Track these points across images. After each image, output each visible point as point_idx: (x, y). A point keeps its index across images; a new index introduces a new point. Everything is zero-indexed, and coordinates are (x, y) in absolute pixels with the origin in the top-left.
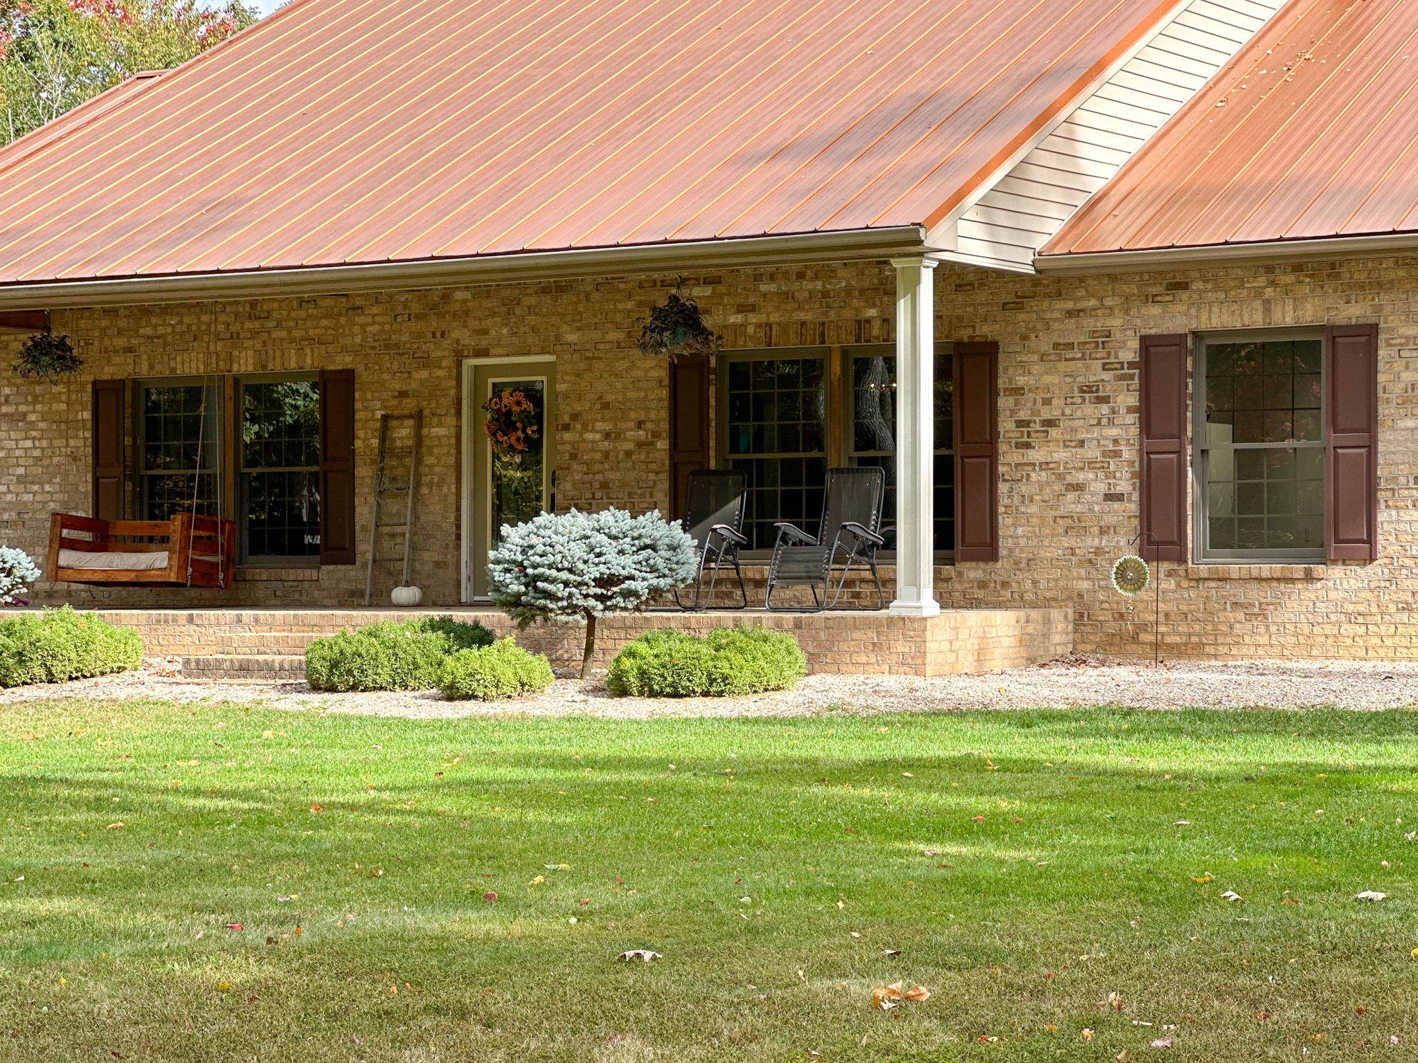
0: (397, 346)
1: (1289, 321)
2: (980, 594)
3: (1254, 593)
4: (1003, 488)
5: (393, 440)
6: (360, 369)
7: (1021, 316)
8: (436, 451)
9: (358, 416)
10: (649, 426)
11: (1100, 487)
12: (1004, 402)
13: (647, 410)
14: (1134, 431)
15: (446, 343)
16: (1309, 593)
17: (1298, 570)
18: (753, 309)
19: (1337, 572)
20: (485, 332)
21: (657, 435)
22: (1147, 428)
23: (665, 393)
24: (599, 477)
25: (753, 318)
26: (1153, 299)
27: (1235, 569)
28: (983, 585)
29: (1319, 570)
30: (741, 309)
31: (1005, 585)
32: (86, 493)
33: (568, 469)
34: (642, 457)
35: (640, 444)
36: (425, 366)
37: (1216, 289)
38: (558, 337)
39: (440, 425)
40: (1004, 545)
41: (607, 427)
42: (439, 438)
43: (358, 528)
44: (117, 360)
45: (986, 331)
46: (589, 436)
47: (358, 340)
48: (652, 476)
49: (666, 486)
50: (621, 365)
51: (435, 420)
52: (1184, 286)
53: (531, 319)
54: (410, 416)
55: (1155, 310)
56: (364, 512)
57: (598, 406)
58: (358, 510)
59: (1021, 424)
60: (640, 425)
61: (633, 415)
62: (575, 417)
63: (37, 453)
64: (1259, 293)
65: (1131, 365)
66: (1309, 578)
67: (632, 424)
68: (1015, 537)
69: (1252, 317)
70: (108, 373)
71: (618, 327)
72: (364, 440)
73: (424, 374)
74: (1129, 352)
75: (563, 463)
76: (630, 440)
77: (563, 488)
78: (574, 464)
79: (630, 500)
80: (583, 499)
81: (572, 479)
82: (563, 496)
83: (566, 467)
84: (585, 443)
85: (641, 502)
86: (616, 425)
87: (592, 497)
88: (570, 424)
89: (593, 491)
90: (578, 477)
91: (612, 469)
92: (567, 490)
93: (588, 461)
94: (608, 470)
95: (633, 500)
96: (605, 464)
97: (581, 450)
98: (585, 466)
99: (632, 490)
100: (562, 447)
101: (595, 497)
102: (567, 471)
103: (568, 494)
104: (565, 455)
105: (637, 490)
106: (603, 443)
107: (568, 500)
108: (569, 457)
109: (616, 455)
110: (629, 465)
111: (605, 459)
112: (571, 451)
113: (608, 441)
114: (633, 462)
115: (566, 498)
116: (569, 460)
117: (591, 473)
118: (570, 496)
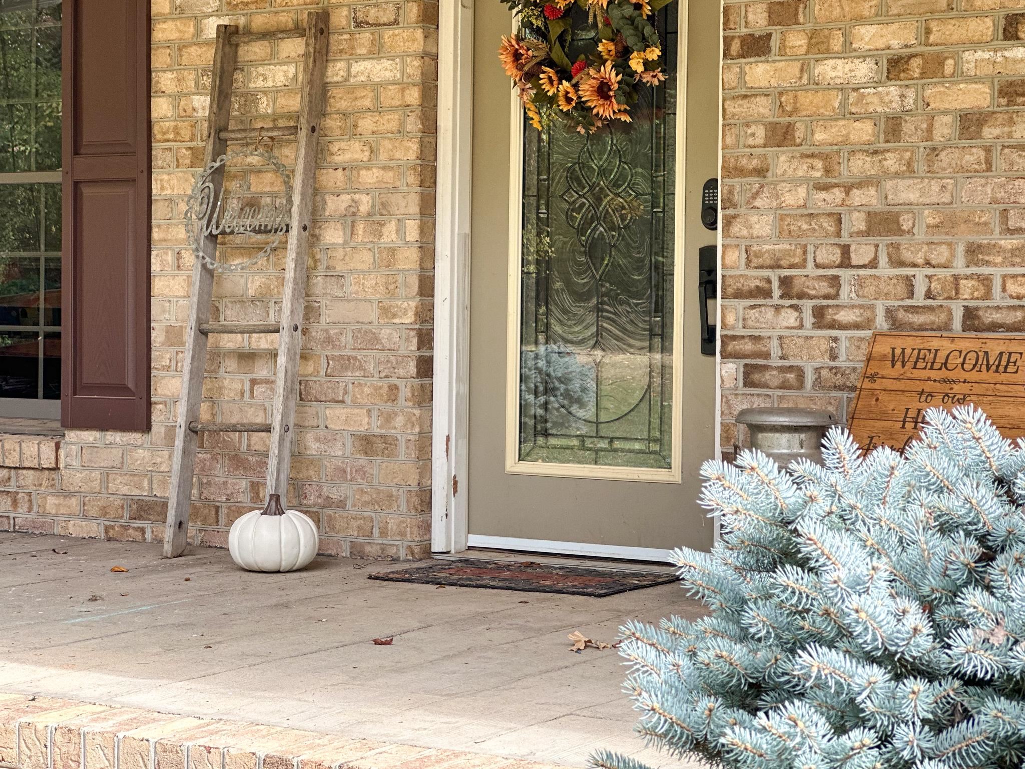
5: (251, 97)
8: (367, 124)
9: (162, 32)
24: (866, 196)
33: (761, 172)
34: (1021, 131)
39: (377, 52)
41: (897, 38)
42: (377, 87)
43: (157, 337)
46: (833, 70)
51: (365, 36)
54: (298, 30)
56: (172, 293)
58: (158, 286)
72: (176, 98)
75: (743, 156)
76: (975, 79)
77: (745, 232)
78: (782, 158)
79: (973, 270)
80: (810, 264)
81: (775, 204)
82: (744, 255)
83: (751, 167)
84: (820, 94)
85: (1014, 276)
86: (928, 32)
87: (839, 260)
88: (769, 36)
89: (845, 239)
90: (794, 197)
91: (910, 171)
92: (758, 237)
93: (827, 149)
94: (897, 175)
95: (985, 270)
96: (888, 155)
97: (804, 113)
98: (819, 164)
99: (982, 237)
100: (741, 106)
101: (849, 258)
102: (756, 179)
103: (759, 248)
104: (749, 131)
105: (1001, 239)
106: (880, 89)
107: (761, 267)
108: (763, 135)
109: (924, 126)
110: (974, 157)
111: (887, 141)
112: (771, 119)
113: (899, 82)
114: (988, 150)
115: (755, 262)
116: (765, 146)
117: (837, 186)
118: (766, 256)
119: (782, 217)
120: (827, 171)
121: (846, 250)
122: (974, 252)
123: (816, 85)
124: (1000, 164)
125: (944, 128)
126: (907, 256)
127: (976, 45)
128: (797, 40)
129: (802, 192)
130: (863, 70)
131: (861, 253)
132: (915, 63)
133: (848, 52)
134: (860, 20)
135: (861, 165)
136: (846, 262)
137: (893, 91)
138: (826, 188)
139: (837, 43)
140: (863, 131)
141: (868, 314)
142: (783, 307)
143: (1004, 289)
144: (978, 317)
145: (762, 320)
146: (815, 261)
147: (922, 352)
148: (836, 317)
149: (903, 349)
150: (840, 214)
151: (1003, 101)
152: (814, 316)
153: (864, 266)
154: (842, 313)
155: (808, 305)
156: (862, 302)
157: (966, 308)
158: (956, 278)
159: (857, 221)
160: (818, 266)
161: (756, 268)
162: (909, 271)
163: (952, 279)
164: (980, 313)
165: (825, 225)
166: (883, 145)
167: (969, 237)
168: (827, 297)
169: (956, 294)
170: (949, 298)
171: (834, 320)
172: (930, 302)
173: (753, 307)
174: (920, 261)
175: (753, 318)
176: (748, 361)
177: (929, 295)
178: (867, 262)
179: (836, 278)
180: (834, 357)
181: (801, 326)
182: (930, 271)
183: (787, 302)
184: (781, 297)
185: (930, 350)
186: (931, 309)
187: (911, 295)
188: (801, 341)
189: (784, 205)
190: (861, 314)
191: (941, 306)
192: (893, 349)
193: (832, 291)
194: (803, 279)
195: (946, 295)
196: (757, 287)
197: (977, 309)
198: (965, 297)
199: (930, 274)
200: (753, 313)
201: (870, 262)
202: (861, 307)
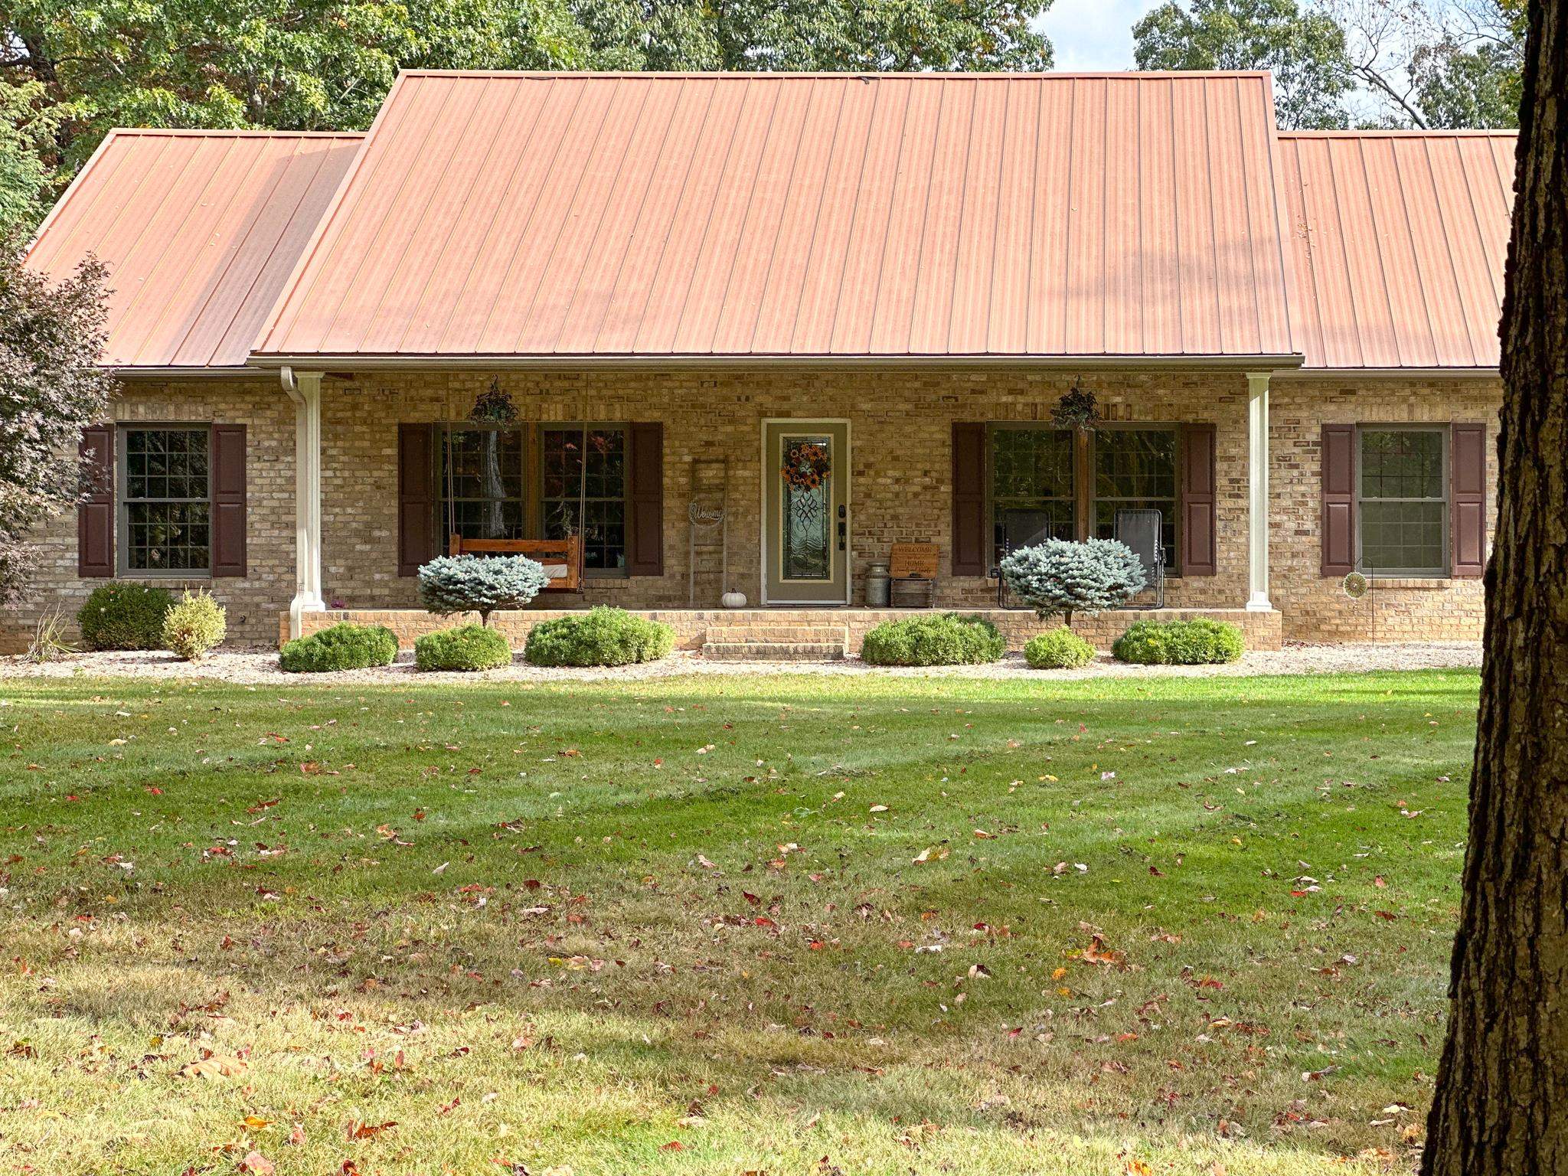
0: (703, 406)
1: (1426, 419)
2: (1202, 598)
3: (1402, 598)
4: (1219, 525)
5: (701, 479)
6: (668, 422)
7: (1233, 407)
9: (666, 459)
10: (934, 474)
11: (1293, 525)
12: (1220, 466)
13: (933, 463)
14: (1317, 488)
15: (750, 405)
16: (1439, 597)
17: (1433, 582)
18: (1022, 392)
19: (1458, 583)
20: (786, 398)
21: (940, 481)
22: (1327, 488)
23: (948, 451)
24: (891, 511)
25: (1021, 399)
26: (1331, 400)
27: (1389, 582)
28: (1203, 591)
29: (1447, 582)
30: (1011, 392)
31: (1220, 592)
32: (390, 516)
33: (862, 504)
35: (925, 488)
36: (731, 422)
37: (1376, 396)
38: (853, 406)
39: (745, 468)
40: (1220, 565)
41: (897, 474)
42: (745, 478)
43: (666, 547)
44: (423, 407)
45: (1206, 416)
46: (881, 480)
47: (666, 400)
48: (936, 511)
49: (949, 519)
50: (908, 429)
51: (740, 464)
52: (1353, 392)
53: (830, 391)
54: (717, 461)
55: (1332, 407)
56: (671, 535)
57: (889, 458)
58: (666, 533)
59: (1232, 481)
60: (926, 473)
61: (919, 466)
62: (868, 466)
63: (339, 482)
64: (1405, 400)
65: (1315, 443)
66: (1440, 588)
67: (919, 473)
68: (1228, 559)
69: (1401, 415)
70: (414, 417)
71: (907, 400)
72: (672, 478)
73: (729, 429)
74: (1314, 434)
75: (858, 500)
76: (917, 485)
77: (858, 519)
78: (869, 501)
79: (917, 529)
81: (866, 512)
82: (858, 525)
85: (927, 530)
86: (906, 473)
87: (883, 526)
88: (864, 471)
89: (885, 521)
93: (880, 499)
94: (898, 506)
95: (920, 529)
96: (896, 501)
98: (878, 503)
99: (919, 521)
100: (857, 488)
101: (886, 526)
103: (862, 523)
104: (860, 494)
105: (923, 522)
106: (894, 486)
107: (863, 528)
109: (905, 495)
111: (896, 498)
112: (865, 491)
114: (920, 501)
115: (861, 526)
116: (864, 498)
117: (883, 508)
118: (864, 525)
119: (868, 516)
120: (880, 505)
122: (917, 525)
124: (923, 505)
126: (901, 526)
129: (874, 509)
130: (889, 481)
134: (888, 469)
137: (897, 486)
138: (880, 509)
139: (882, 474)
140: (889, 496)
142: (869, 538)
143: (924, 533)
145: (863, 541)
150: (884, 515)
151: (924, 490)
152: (877, 540)
154: (885, 539)
155: (875, 537)
156: (889, 536)
157: (915, 538)
158: (913, 531)
162: (902, 529)
165: (880, 518)
167: (916, 521)
171: (883, 541)
173: (861, 538)
174: (904, 526)
176: (859, 551)
177: (906, 535)
178: (891, 527)
179: (883, 530)
180: (883, 549)
181: (874, 542)
182: (907, 529)
184: (868, 535)
186: (907, 538)
187: (902, 534)
188: (874, 546)
190: (890, 539)
193: (882, 534)
194: (874, 530)
195: (910, 535)
197: (918, 538)
198: (915, 535)
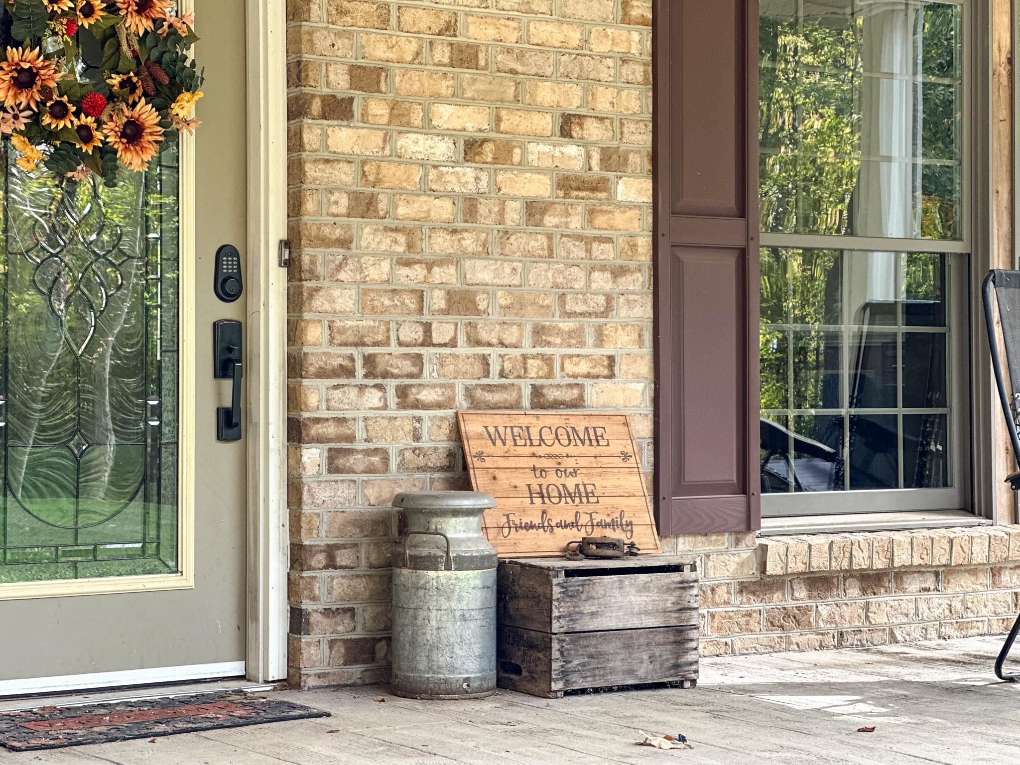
10: (593, 131)
13: (589, 83)
21: (615, 162)
33: (345, 243)
34: (576, 223)
35: (568, 184)
41: (471, 120)
46: (415, 144)
48: (602, 281)
49: (643, 311)
57: (442, 54)
60: (567, 127)
61: (546, 93)
62: (367, 77)
67: (545, 123)
75: (326, 225)
76: (538, 170)
77: (327, 307)
78: (367, 230)
79: (539, 350)
80: (393, 341)
81: (358, 278)
82: (328, 332)
83: (334, 237)
84: (402, 166)
85: (571, 357)
86: (499, 120)
87: (422, 338)
88: (351, 100)
89: (426, 318)
90: (379, 271)
91: (485, 253)
92: (341, 312)
93: (410, 224)
94: (474, 255)
95: (548, 351)
96: (465, 235)
97: (387, 185)
98: (402, 238)
99: (546, 319)
100: (323, 171)
101: (431, 337)
102: (340, 250)
103: (342, 324)
104: (333, 199)
105: (559, 322)
106: (458, 169)
107: (345, 344)
108: (347, 204)
109: (496, 209)
110: (538, 243)
111: (466, 221)
112: (354, 188)
113: (474, 165)
114: (550, 237)
115: (338, 339)
116: (348, 215)
117: (419, 262)
118: (349, 332)
119: (365, 291)
120: (410, 246)
121: (428, 328)
122: (539, 332)
123: (399, 158)
124: (560, 251)
125: (514, 214)
126: (484, 336)
127: (538, 137)
128: (379, 109)
129: (385, 266)
130: (442, 149)
131: (442, 332)
132: (488, 148)
133: (428, 127)
134: (438, 98)
135: (441, 243)
136: (427, 342)
137: (468, 172)
138: (408, 263)
139: (417, 118)
140: (443, 209)
141: (449, 393)
142: (366, 386)
143: (562, 369)
144: (543, 395)
145: (346, 401)
146: (398, 339)
147: (515, 430)
148: (418, 397)
149: (496, 428)
150: (423, 291)
151: (561, 193)
152: (398, 397)
153: (445, 345)
154: (425, 392)
155: (391, 384)
156: (442, 381)
157: (533, 386)
158: (525, 357)
159: (438, 300)
160: (401, 344)
161: (340, 345)
162: (485, 350)
163: (521, 359)
164: (545, 391)
165: (407, 301)
166: (461, 225)
167: (536, 319)
168: (411, 376)
169: (525, 372)
170: (519, 377)
171: (417, 400)
172: (503, 381)
173: (336, 387)
174: (495, 341)
175: (336, 399)
176: (332, 445)
177: (502, 375)
178: (447, 341)
179: (419, 356)
180: (417, 438)
181: (385, 407)
182: (503, 351)
183: (371, 382)
184: (366, 376)
185: (521, 427)
186: (503, 387)
187: (487, 374)
188: (385, 423)
189: (367, 279)
190: (443, 393)
191: (513, 385)
192: (486, 427)
193: (415, 370)
194: (387, 357)
195: (516, 374)
196: (341, 366)
197: (542, 387)
198: (531, 376)
199: (502, 353)
200: (337, 394)
201: (450, 340)
202: (442, 386)
